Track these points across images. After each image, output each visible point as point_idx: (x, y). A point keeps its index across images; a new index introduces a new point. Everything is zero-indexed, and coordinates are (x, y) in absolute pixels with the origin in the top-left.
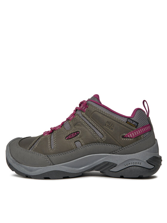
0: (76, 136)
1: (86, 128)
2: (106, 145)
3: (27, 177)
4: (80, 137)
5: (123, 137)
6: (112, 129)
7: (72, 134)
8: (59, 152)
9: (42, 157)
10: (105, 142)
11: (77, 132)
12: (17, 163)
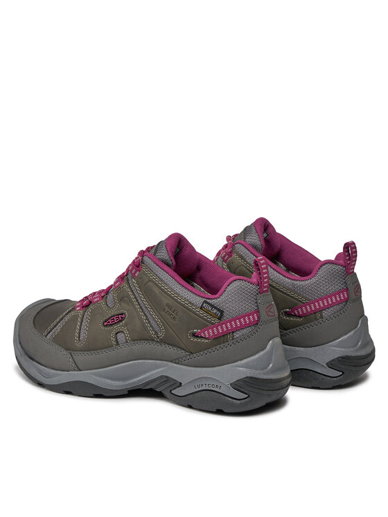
0: (121, 321)
1: (135, 309)
2: (164, 346)
3: (40, 385)
4: (126, 325)
5: (194, 335)
6: (174, 318)
7: (114, 316)
8: (89, 348)
9: (62, 355)
10: (163, 341)
11: (122, 314)
12: (26, 357)
